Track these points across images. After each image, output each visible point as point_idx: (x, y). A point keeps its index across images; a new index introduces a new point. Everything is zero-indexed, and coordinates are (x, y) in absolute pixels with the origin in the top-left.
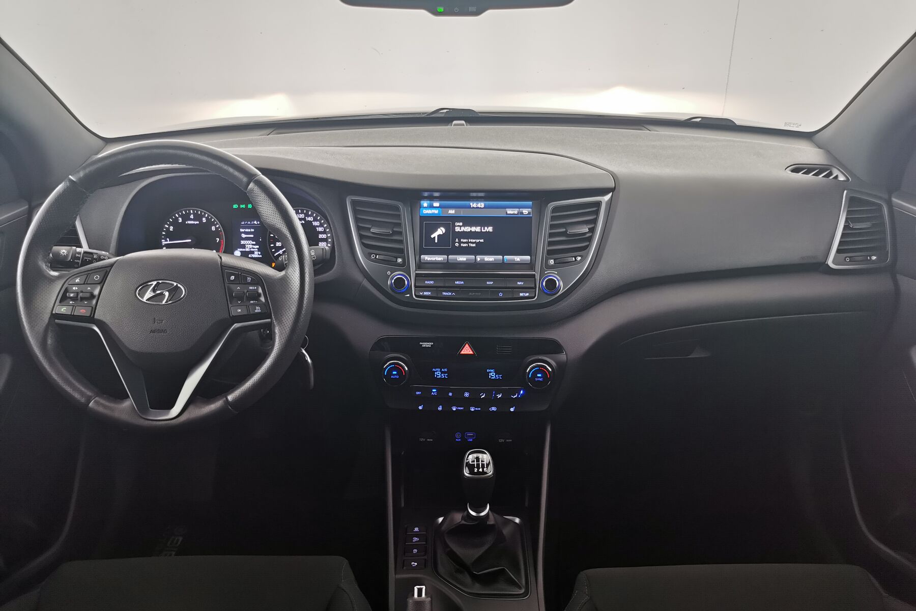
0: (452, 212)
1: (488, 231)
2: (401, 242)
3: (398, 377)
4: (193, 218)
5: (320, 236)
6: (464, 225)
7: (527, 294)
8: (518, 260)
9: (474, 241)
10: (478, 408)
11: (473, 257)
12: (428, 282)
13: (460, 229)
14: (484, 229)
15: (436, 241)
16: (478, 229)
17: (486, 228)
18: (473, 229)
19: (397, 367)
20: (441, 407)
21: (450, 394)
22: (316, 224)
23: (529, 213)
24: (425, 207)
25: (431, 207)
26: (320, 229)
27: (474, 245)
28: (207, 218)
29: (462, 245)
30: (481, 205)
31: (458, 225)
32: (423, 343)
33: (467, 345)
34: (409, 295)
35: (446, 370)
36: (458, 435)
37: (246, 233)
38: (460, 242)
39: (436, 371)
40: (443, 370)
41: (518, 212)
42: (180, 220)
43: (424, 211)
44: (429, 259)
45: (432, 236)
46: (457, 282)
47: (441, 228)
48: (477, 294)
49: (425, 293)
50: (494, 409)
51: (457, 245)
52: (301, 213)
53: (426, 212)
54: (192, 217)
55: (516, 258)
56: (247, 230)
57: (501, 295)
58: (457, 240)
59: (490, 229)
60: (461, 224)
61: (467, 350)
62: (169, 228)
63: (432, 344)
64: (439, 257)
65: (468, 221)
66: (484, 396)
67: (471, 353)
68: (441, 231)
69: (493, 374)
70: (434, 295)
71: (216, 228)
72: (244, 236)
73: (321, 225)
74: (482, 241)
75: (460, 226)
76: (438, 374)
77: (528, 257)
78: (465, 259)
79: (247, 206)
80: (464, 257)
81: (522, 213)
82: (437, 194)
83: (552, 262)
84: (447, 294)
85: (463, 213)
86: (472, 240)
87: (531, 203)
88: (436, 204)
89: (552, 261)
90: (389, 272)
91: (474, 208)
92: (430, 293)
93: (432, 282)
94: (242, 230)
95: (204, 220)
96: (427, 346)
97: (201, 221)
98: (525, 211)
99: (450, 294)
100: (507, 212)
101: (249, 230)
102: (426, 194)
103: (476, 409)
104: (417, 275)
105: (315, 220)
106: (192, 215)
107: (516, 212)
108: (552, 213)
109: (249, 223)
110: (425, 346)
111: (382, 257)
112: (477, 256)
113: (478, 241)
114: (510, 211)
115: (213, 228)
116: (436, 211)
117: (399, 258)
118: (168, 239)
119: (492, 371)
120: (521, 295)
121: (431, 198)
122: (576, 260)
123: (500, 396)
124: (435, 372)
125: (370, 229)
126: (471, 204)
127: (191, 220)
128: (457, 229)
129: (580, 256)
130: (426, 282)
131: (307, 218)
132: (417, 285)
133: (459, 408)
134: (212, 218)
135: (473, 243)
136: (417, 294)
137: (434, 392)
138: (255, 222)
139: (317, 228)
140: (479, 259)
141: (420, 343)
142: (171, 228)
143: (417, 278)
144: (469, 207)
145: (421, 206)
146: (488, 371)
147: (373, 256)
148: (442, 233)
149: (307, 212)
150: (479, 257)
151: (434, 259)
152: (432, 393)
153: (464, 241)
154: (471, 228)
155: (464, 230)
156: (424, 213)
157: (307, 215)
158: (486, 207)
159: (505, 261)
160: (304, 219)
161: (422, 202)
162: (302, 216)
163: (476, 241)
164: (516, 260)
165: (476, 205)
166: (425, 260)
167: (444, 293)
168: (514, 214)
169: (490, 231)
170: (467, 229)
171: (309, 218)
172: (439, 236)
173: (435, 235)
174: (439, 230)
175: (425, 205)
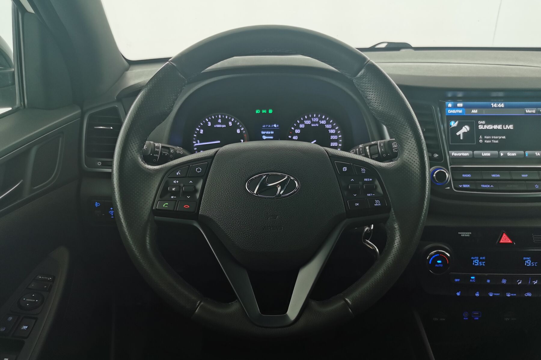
0: (475, 111)
1: (509, 128)
3: (442, 265)
4: (220, 122)
5: (332, 137)
6: (487, 124)
8: (539, 154)
9: (497, 137)
10: (514, 294)
11: (496, 152)
12: (466, 176)
13: (483, 127)
14: (505, 127)
15: (461, 138)
16: (500, 127)
17: (507, 126)
18: (495, 127)
19: (441, 256)
20: (478, 293)
21: (488, 281)
22: (328, 126)
24: (450, 108)
25: (455, 107)
26: (332, 131)
27: (497, 142)
28: (233, 123)
29: (485, 141)
30: (502, 105)
31: (481, 123)
32: (462, 233)
33: (504, 235)
34: (448, 188)
35: (484, 258)
36: (466, 314)
37: (266, 135)
38: (484, 139)
39: (475, 260)
40: (481, 258)
41: (536, 112)
42: (210, 124)
43: (449, 111)
44: (456, 154)
45: (458, 134)
46: (494, 176)
47: (466, 126)
48: (514, 186)
49: (465, 186)
50: (529, 294)
52: (316, 117)
53: (451, 112)
54: (220, 121)
55: (536, 153)
56: (267, 133)
57: (537, 187)
59: (511, 127)
60: (484, 122)
61: (505, 239)
62: (200, 131)
63: (471, 233)
64: (465, 153)
65: (490, 120)
66: (520, 283)
67: (510, 241)
68: (466, 129)
69: (529, 262)
70: (474, 188)
71: (241, 131)
72: (264, 137)
73: (333, 128)
74: (504, 137)
75: (484, 125)
76: (476, 262)
78: (489, 154)
79: (268, 111)
80: (488, 153)
81: (540, 112)
82: (460, 95)
84: (485, 186)
85: (485, 113)
86: (494, 137)
88: (460, 105)
91: (494, 107)
92: (469, 186)
93: (469, 176)
94: (263, 133)
95: (230, 124)
96: (466, 236)
97: (227, 125)
99: (489, 186)
100: (525, 112)
101: (269, 133)
102: (450, 95)
103: (512, 295)
105: (328, 123)
106: (220, 120)
107: (534, 111)
109: (269, 126)
110: (463, 235)
112: (500, 152)
113: (500, 137)
114: (528, 111)
115: (238, 131)
116: (460, 111)
117: (435, 153)
118: (198, 141)
119: (528, 258)
121: (455, 99)
123: (536, 282)
124: (473, 260)
126: (492, 104)
127: (219, 124)
128: (481, 127)
130: (463, 175)
131: (320, 121)
132: (454, 178)
133: (496, 294)
134: (238, 122)
135: (496, 140)
136: (456, 187)
137: (472, 279)
138: (275, 126)
139: (329, 130)
140: (502, 154)
141: (459, 233)
142: (202, 132)
143: (453, 172)
144: (490, 107)
145: (445, 107)
146: (524, 258)
148: (466, 131)
149: (321, 116)
150: (503, 153)
151: (460, 155)
152: (471, 280)
153: (487, 137)
154: (493, 126)
155: (486, 128)
156: (449, 112)
157: (321, 119)
158: (506, 107)
159: (527, 156)
160: (318, 122)
161: (447, 103)
162: (316, 120)
163: (498, 138)
164: (536, 155)
165: (497, 105)
166: (452, 155)
167: (483, 186)
168: (532, 113)
169: (511, 128)
170: (490, 127)
171: (322, 121)
172: (464, 133)
173: (460, 133)
174: (463, 128)
175: (450, 105)
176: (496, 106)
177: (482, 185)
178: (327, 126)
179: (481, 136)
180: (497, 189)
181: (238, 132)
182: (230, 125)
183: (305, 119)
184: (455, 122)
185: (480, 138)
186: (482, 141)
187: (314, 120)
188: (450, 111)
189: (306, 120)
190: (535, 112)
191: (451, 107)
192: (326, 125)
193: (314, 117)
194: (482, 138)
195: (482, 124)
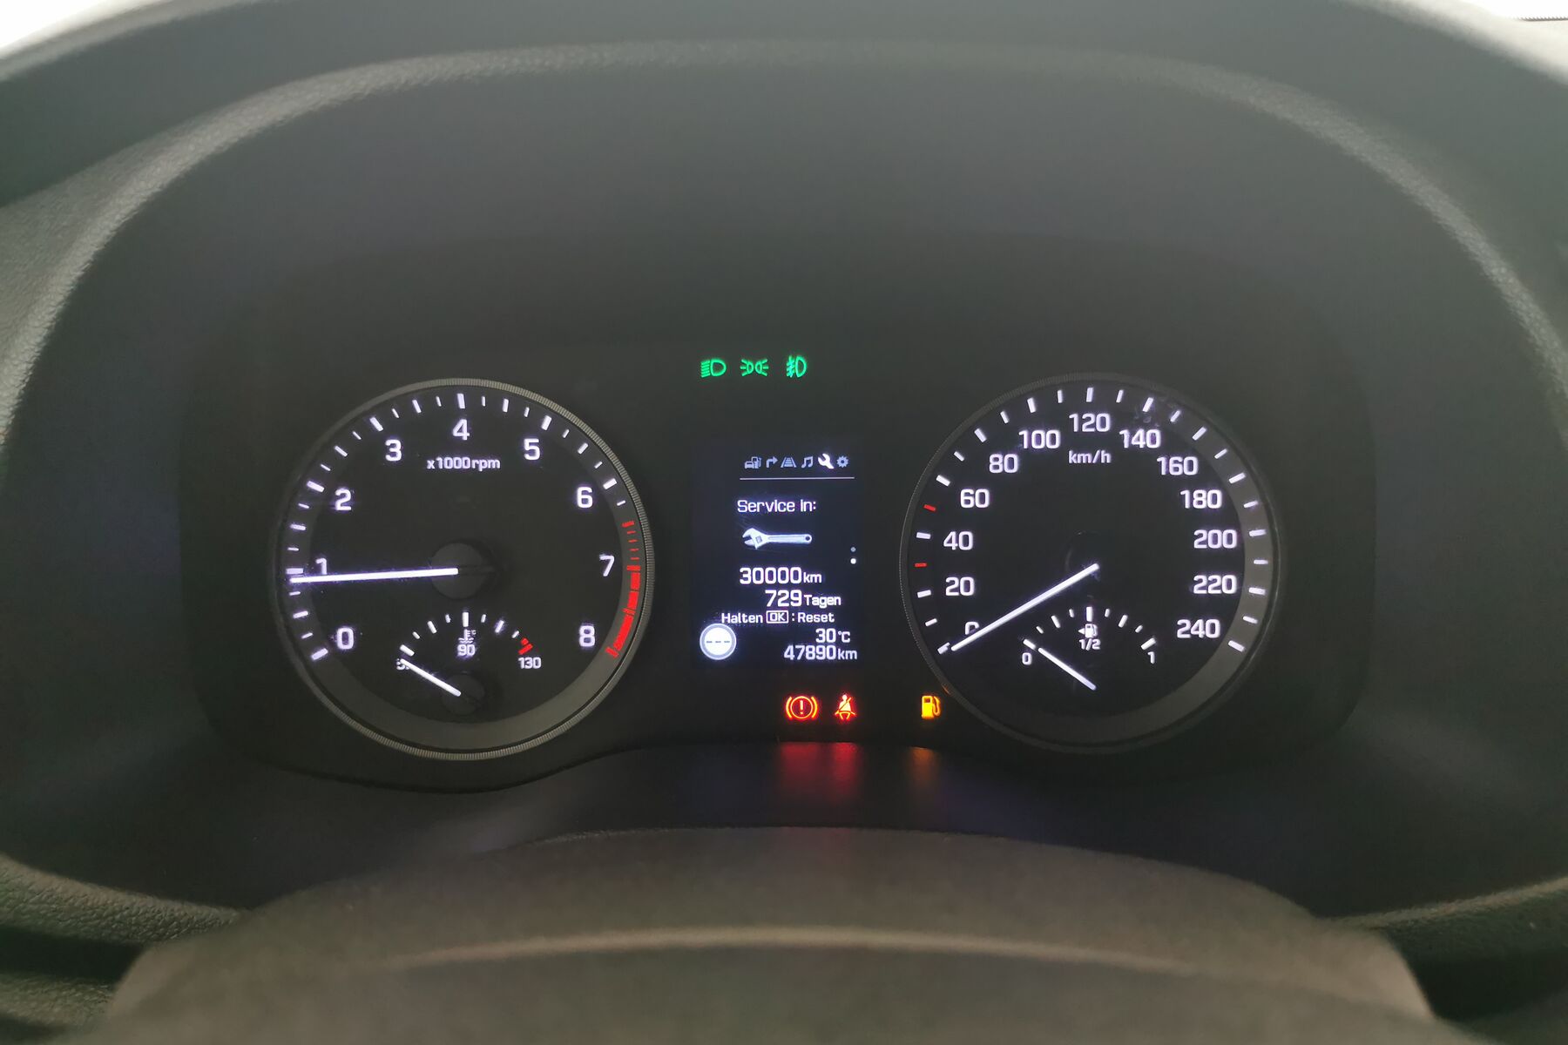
4: (465, 435)
5: (1205, 539)
22: (1178, 466)
26: (1206, 499)
28: (546, 441)
37: (768, 522)
42: (396, 450)
52: (1095, 408)
54: (461, 430)
56: (776, 506)
62: (330, 496)
71: (598, 494)
72: (756, 538)
73: (1208, 477)
79: (778, 367)
94: (747, 506)
95: (531, 448)
97: (511, 454)
101: (789, 506)
105: (1175, 443)
106: (463, 423)
109: (789, 463)
115: (584, 498)
118: (322, 561)
127: (457, 448)
131: (1125, 433)
134: (578, 437)
138: (826, 462)
139: (1186, 493)
142: (343, 501)
149: (1135, 400)
157: (1128, 417)
160: (1110, 441)
162: (1100, 422)
171: (1140, 432)
178: (1172, 465)
181: (584, 501)
182: (528, 457)
183: (1023, 420)
187: (1081, 421)
189: (1033, 422)
192: (1162, 459)
193: (1083, 408)
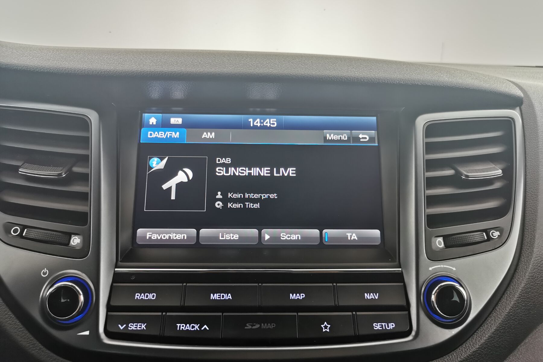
0: (209, 136)
1: (286, 175)
2: (84, 197)
6: (235, 164)
7: (391, 326)
8: (354, 237)
9: (256, 196)
11: (254, 232)
12: (143, 297)
13: (227, 171)
14: (278, 172)
15: (173, 197)
16: (265, 172)
17: (282, 170)
18: (255, 171)
23: (372, 139)
24: (153, 126)
25: (165, 125)
27: (257, 206)
29: (229, 205)
30: (271, 121)
31: (222, 162)
34: (87, 333)
38: (225, 200)
41: (349, 138)
43: (149, 133)
44: (155, 237)
45: (165, 187)
46: (215, 297)
48: (264, 326)
49: (133, 327)
51: (219, 205)
53: (153, 136)
55: (349, 235)
57: (326, 327)
58: (219, 196)
59: (291, 172)
60: (228, 161)
64: (177, 233)
65: (243, 155)
70: (155, 332)
74: (273, 196)
75: (227, 166)
77: (376, 233)
78: (236, 237)
80: (234, 233)
81: (357, 139)
83: (439, 243)
84: (188, 327)
85: (232, 138)
86: (251, 196)
87: (373, 119)
88: (176, 120)
89: (441, 239)
90: (45, 270)
91: (255, 127)
92: (143, 326)
93: (151, 296)
98: (364, 136)
99: (197, 327)
100: (325, 137)
104: (117, 278)
107: (344, 137)
108: (426, 137)
111: (34, 234)
112: (263, 230)
113: (264, 196)
114: (331, 136)
116: (175, 135)
117: (76, 234)
120: (377, 326)
121: (165, 107)
122: (489, 239)
125: (18, 167)
126: (251, 120)
128: (221, 172)
129: (496, 229)
130: (138, 296)
132: (113, 303)
135: (254, 201)
136: (111, 329)
140: (267, 237)
143: (114, 284)
144: (246, 126)
145: (142, 124)
147: (16, 231)
148: (186, 180)
150: (269, 233)
151: (167, 237)
153: (235, 196)
154: (250, 169)
155: (234, 173)
156: (149, 136)
158: (281, 127)
159: (326, 240)
161: (146, 115)
163: (261, 197)
164: (349, 239)
165: (261, 123)
166: (148, 238)
167: (182, 327)
168: (341, 141)
169: (291, 175)
170: (242, 171)
172: (180, 185)
173: (172, 184)
174: (180, 173)
175: (153, 121)
176: (259, 125)
177: (178, 325)
179: (219, 193)
180: (219, 335)
184: (162, 159)
185: (217, 197)
186: (221, 203)
188: (151, 135)
190: (346, 139)
191: (155, 123)
194: (221, 197)
195: (223, 165)
